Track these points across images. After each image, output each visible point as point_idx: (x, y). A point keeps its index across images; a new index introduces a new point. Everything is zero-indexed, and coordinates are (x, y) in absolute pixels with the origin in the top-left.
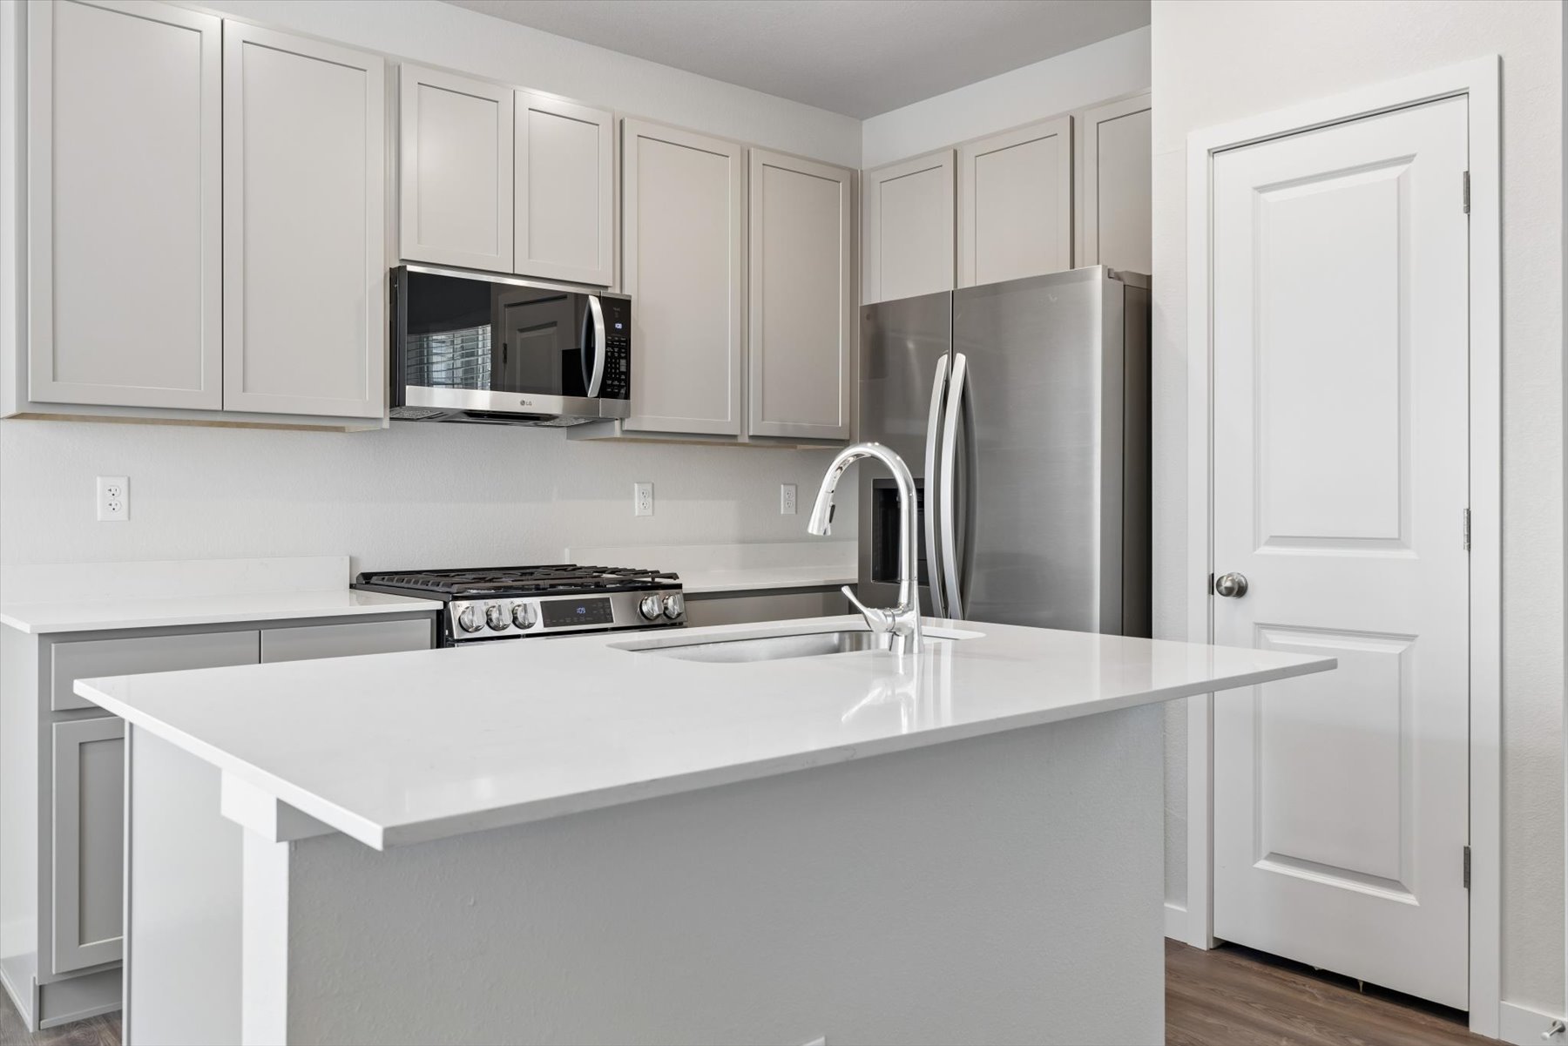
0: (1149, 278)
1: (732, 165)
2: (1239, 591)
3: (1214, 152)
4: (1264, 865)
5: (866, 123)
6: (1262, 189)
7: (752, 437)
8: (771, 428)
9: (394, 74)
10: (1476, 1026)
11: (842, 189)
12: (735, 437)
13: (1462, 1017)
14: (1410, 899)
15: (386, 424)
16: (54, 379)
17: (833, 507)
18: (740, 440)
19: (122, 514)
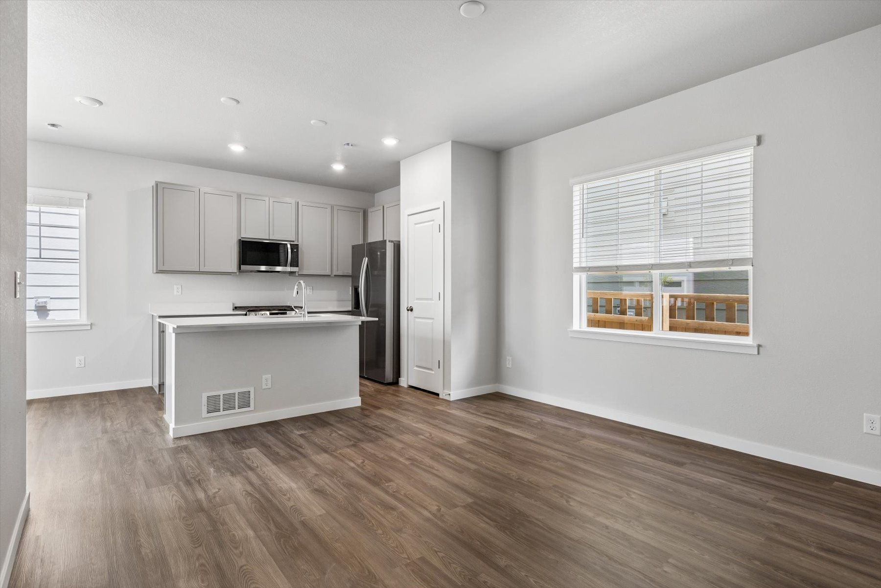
0: (400, 241)
1: (329, 210)
2: (412, 310)
3: (409, 215)
4: (415, 368)
5: (375, 195)
6: (416, 224)
7: (335, 275)
8: (340, 273)
9: (239, 196)
10: (441, 396)
11: (361, 214)
12: (330, 275)
13: (438, 395)
14: (433, 372)
15: (238, 273)
16: (163, 265)
17: (298, 292)
18: (332, 276)
19: (180, 293)
